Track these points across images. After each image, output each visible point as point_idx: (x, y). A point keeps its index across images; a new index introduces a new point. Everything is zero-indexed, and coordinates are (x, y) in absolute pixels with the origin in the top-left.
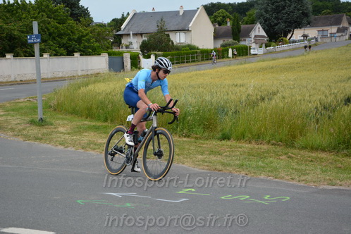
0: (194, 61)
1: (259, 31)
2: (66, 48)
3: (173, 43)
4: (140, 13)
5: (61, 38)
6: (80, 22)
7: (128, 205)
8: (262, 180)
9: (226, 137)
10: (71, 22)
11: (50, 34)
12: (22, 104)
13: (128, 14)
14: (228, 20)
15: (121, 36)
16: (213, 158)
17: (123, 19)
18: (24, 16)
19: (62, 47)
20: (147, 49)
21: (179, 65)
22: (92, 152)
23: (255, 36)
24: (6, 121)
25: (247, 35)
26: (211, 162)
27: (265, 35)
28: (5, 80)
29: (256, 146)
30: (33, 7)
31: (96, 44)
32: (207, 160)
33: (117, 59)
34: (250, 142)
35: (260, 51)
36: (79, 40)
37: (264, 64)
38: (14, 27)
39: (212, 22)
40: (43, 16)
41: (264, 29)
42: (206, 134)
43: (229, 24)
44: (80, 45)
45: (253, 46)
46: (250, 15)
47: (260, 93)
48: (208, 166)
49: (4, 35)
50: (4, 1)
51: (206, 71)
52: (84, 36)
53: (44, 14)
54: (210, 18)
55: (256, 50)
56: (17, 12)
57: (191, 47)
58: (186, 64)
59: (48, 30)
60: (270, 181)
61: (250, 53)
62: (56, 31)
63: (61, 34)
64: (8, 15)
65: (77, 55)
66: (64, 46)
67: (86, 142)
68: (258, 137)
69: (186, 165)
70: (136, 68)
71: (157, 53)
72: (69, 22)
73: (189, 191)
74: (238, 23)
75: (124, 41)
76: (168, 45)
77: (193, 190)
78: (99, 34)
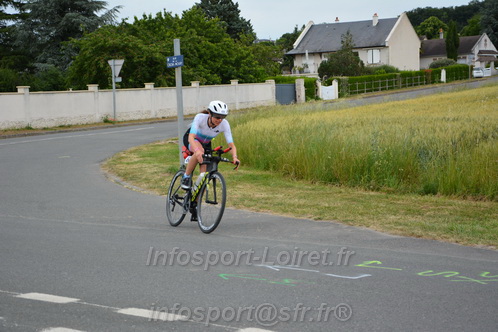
0: (392, 88)
1: (485, 43)
2: (221, 74)
3: (362, 64)
4: (319, 26)
5: (215, 61)
6: (239, 39)
7: (287, 281)
8: (479, 250)
9: (430, 190)
10: (228, 39)
11: (201, 57)
12: (162, 148)
13: (304, 27)
14: (441, 31)
15: (293, 56)
16: (410, 219)
17: (296, 34)
18: (168, 34)
19: (216, 73)
20: (327, 72)
21: (370, 94)
22: (246, 210)
23: (480, 52)
24: (141, 169)
25: (468, 50)
26: (407, 225)
27: (494, 49)
28: (143, 117)
29: (474, 203)
30: (180, 22)
31: (260, 68)
32: (401, 221)
33: (287, 87)
34: (465, 198)
35: (487, 73)
36: (237, 64)
37: (491, 90)
38: (155, 49)
39: (418, 35)
40: (191, 33)
41: (493, 41)
42: (402, 186)
43: (442, 36)
44: (238, 69)
45: (477, 65)
46: (473, 23)
47: (481, 130)
48: (402, 230)
49: (144, 59)
50: (144, 16)
51: (406, 101)
52: (244, 58)
53: (194, 30)
54: (416, 30)
55: (481, 71)
56: (160, 30)
57: (388, 69)
58: (380, 93)
59: (198, 51)
60: (491, 251)
61: (472, 76)
62: (208, 52)
63: (215, 56)
64: (149, 34)
65: (234, 82)
66: (217, 71)
67: (239, 196)
68: (476, 191)
69: (372, 229)
70: (312, 98)
71: (340, 77)
72: (225, 39)
73: (373, 264)
74: (455, 35)
75: (298, 63)
76: (355, 67)
77: (379, 262)
78: (264, 55)
